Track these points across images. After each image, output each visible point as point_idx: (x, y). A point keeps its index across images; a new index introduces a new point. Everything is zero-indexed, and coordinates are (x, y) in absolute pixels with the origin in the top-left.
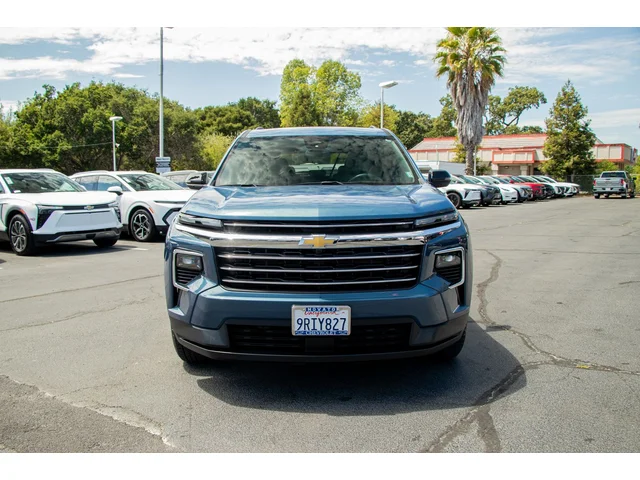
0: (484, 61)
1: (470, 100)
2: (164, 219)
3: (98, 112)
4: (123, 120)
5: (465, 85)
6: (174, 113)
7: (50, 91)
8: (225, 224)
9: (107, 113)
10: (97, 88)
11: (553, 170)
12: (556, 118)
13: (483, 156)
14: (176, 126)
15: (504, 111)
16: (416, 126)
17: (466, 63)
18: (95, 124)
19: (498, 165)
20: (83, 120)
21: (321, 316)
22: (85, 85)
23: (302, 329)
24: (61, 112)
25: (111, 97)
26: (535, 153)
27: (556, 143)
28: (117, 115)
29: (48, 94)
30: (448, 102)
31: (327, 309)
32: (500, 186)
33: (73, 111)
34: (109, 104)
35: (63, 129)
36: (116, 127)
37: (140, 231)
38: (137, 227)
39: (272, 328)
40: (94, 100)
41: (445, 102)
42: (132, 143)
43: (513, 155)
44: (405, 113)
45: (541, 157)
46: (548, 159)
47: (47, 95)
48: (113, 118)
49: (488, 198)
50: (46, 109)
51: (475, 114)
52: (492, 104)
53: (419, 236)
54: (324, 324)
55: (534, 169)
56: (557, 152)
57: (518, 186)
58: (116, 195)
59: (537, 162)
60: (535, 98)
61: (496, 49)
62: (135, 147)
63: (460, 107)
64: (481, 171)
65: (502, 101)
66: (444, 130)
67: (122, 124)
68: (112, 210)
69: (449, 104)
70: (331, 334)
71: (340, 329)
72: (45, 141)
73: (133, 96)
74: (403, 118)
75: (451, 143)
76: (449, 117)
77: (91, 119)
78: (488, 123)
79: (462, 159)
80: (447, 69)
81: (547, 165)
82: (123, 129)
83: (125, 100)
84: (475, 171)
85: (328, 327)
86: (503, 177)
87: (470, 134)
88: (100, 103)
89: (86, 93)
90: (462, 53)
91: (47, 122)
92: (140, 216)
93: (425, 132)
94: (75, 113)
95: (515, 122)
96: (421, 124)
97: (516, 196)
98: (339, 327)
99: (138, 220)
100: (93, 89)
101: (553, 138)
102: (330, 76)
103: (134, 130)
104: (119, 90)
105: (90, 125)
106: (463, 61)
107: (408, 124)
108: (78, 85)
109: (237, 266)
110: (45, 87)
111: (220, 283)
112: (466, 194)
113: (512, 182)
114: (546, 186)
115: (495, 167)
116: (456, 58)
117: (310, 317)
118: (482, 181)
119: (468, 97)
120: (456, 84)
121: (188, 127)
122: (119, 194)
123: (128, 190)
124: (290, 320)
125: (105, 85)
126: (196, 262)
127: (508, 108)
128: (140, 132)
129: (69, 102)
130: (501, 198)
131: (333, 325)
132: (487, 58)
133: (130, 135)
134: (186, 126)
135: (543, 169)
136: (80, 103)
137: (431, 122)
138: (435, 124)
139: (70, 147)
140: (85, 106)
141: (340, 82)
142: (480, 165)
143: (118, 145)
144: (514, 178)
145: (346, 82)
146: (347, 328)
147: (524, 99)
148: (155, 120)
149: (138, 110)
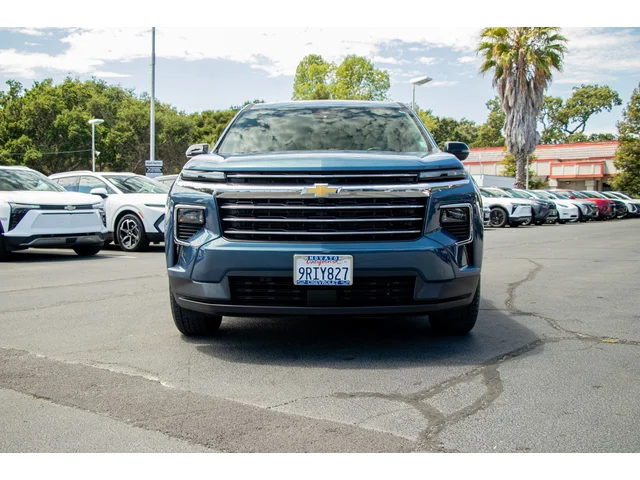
0: (538, 52)
1: (521, 100)
2: (156, 225)
3: (74, 113)
4: (105, 124)
5: (515, 81)
6: (166, 117)
7: (15, 88)
8: (229, 177)
9: (85, 115)
10: (73, 85)
11: (627, 185)
12: (630, 120)
13: (538, 170)
14: (168, 132)
15: (566, 116)
16: (458, 136)
17: (517, 55)
18: (71, 128)
19: (557, 179)
20: (56, 123)
21: (323, 266)
22: (58, 82)
23: (304, 279)
24: (29, 114)
25: (90, 96)
26: (603, 165)
27: (631, 151)
28: (96, 117)
29: (13, 92)
30: (496, 106)
31: (329, 258)
32: (557, 202)
33: (44, 112)
34: (87, 104)
35: (30, 133)
36: (96, 132)
37: (128, 240)
38: (124, 234)
39: (274, 279)
40: (69, 100)
41: (492, 106)
42: (115, 152)
43: (576, 167)
44: (444, 120)
45: (612, 170)
46: (621, 171)
47: (11, 93)
48: (93, 121)
49: (542, 214)
50: (10, 108)
51: (527, 117)
52: (551, 108)
53: (423, 189)
54: (326, 274)
55: (603, 184)
56: (632, 162)
57: (580, 202)
58: (100, 197)
59: (606, 176)
60: (607, 98)
61: (554, 38)
62: (118, 156)
63: (509, 108)
64: (535, 186)
65: (564, 103)
66: (491, 139)
67: (103, 129)
68: (97, 211)
69: (497, 108)
70: (333, 284)
71: (343, 279)
72: (9, 147)
73: (117, 96)
74: (441, 126)
75: (498, 154)
76: (497, 123)
77: (65, 122)
78: (547, 131)
79: (512, 173)
80: (492, 63)
81: (619, 179)
82: (105, 135)
83: (106, 100)
84: (527, 185)
85: (331, 277)
86: (562, 192)
87: (521, 140)
88: (77, 104)
89: (60, 91)
90: (511, 43)
91: (12, 125)
92: (128, 221)
93: (468, 142)
94: (45, 115)
95: (580, 129)
96: (464, 133)
97: (577, 214)
98: (341, 277)
99: (125, 227)
100: (68, 86)
101: (626, 145)
102: (352, 74)
103: (118, 136)
104: (100, 88)
105: (64, 129)
106: (513, 52)
107: (447, 133)
108: (50, 81)
109: (240, 216)
110: (9, 82)
111: (223, 235)
112: (514, 209)
113: (572, 198)
114: (616, 202)
115: (553, 183)
116: (504, 48)
117: (312, 266)
118: (534, 196)
119: (519, 97)
120: (504, 81)
121: (183, 134)
122: (104, 196)
123: (114, 192)
124: (292, 269)
125: (83, 81)
126: (198, 216)
127: (572, 111)
128: (125, 139)
129: (38, 101)
130: (558, 214)
131: (335, 274)
132: (542, 48)
133: (112, 141)
134: (180, 133)
135: (613, 183)
136: (52, 102)
137: (475, 130)
138: (480, 133)
139: (40, 155)
140: (58, 106)
141: (364, 81)
142: (534, 179)
143: (98, 153)
144: (575, 193)
145: (373, 81)
146: (350, 279)
147: (592, 100)
148: (144, 124)
149: (122, 113)
